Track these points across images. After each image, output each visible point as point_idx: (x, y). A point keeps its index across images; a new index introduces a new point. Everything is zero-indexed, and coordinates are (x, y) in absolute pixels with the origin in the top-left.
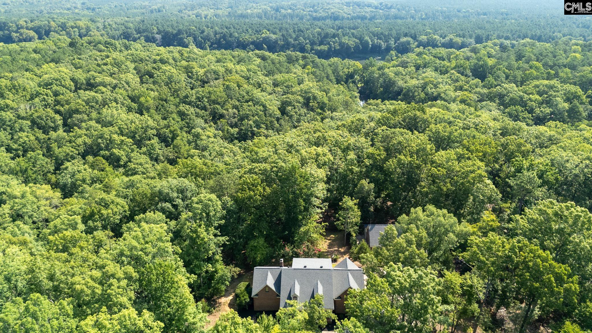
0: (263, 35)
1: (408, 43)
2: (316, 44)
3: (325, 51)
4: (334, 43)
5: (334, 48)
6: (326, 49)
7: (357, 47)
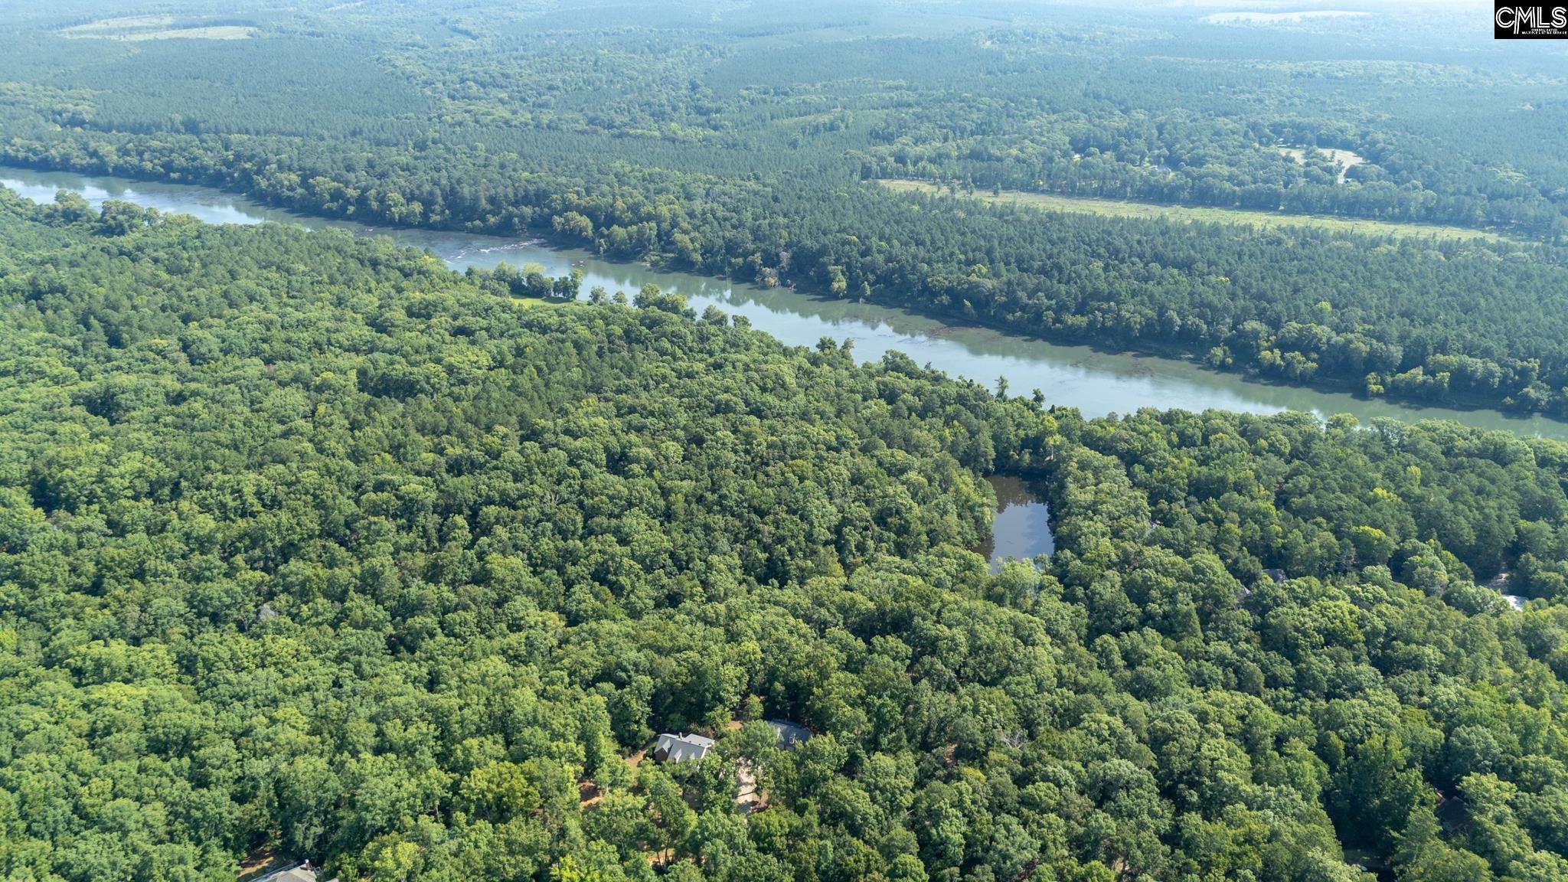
0: (974, 278)
1: (1256, 334)
2: (1068, 310)
3: (1080, 327)
4: (1104, 312)
5: (1103, 323)
6: (1084, 325)
7: (1149, 324)
